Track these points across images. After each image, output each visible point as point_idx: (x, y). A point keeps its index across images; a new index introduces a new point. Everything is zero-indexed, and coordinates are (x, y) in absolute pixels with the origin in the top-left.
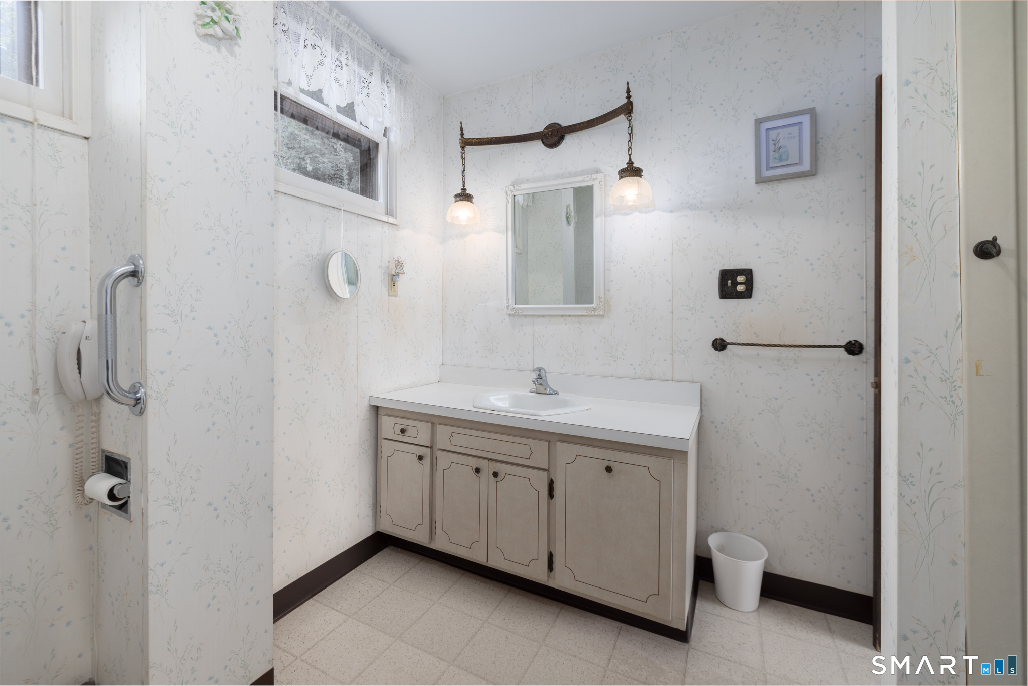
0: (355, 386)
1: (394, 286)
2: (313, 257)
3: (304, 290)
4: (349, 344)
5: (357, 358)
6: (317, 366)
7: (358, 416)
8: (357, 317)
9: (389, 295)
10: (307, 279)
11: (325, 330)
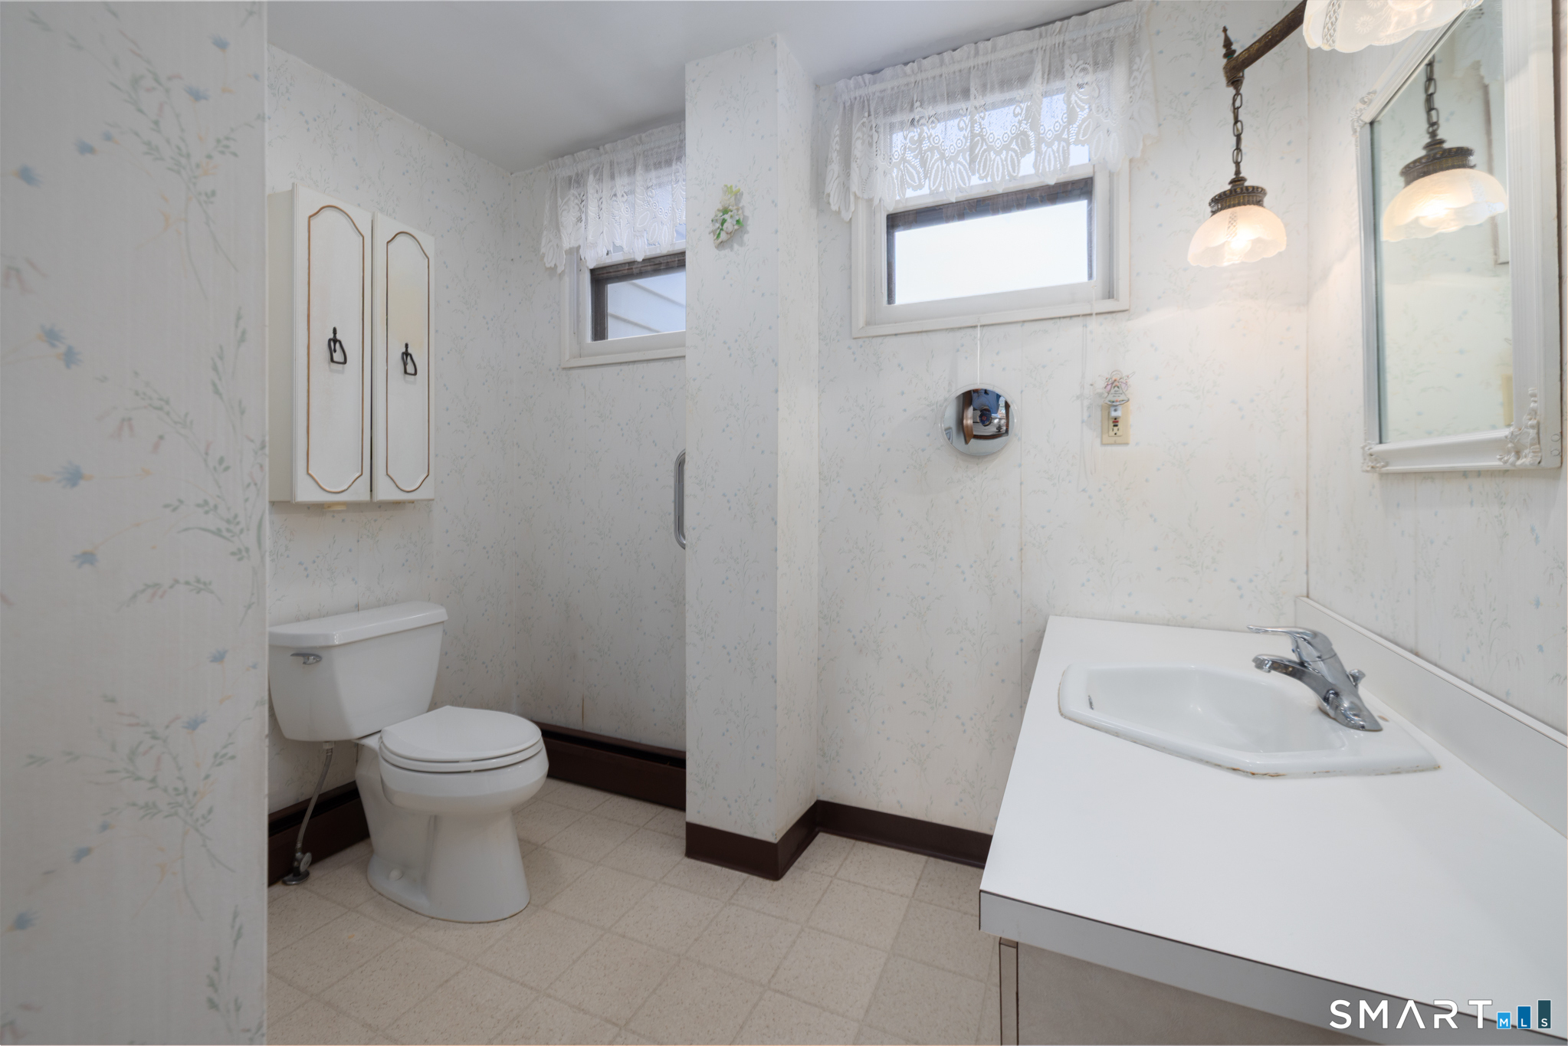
0: (1015, 592)
1: (1116, 426)
2: (938, 405)
3: (923, 450)
4: (1003, 525)
5: (1021, 549)
6: (944, 551)
7: (1022, 641)
8: (1021, 484)
9: (1103, 444)
10: (928, 435)
11: (957, 502)
